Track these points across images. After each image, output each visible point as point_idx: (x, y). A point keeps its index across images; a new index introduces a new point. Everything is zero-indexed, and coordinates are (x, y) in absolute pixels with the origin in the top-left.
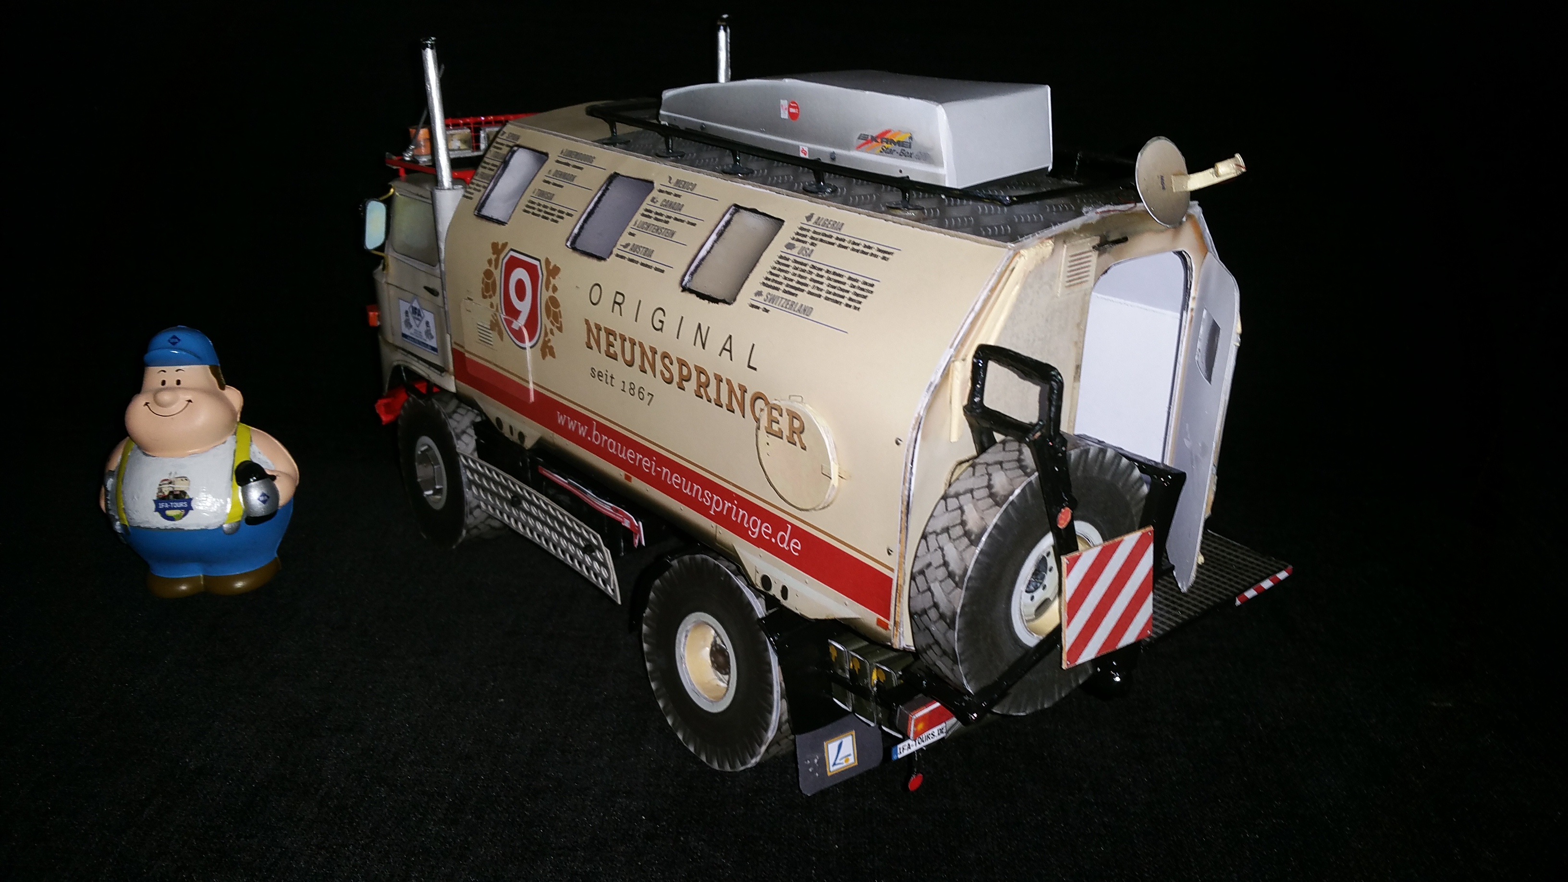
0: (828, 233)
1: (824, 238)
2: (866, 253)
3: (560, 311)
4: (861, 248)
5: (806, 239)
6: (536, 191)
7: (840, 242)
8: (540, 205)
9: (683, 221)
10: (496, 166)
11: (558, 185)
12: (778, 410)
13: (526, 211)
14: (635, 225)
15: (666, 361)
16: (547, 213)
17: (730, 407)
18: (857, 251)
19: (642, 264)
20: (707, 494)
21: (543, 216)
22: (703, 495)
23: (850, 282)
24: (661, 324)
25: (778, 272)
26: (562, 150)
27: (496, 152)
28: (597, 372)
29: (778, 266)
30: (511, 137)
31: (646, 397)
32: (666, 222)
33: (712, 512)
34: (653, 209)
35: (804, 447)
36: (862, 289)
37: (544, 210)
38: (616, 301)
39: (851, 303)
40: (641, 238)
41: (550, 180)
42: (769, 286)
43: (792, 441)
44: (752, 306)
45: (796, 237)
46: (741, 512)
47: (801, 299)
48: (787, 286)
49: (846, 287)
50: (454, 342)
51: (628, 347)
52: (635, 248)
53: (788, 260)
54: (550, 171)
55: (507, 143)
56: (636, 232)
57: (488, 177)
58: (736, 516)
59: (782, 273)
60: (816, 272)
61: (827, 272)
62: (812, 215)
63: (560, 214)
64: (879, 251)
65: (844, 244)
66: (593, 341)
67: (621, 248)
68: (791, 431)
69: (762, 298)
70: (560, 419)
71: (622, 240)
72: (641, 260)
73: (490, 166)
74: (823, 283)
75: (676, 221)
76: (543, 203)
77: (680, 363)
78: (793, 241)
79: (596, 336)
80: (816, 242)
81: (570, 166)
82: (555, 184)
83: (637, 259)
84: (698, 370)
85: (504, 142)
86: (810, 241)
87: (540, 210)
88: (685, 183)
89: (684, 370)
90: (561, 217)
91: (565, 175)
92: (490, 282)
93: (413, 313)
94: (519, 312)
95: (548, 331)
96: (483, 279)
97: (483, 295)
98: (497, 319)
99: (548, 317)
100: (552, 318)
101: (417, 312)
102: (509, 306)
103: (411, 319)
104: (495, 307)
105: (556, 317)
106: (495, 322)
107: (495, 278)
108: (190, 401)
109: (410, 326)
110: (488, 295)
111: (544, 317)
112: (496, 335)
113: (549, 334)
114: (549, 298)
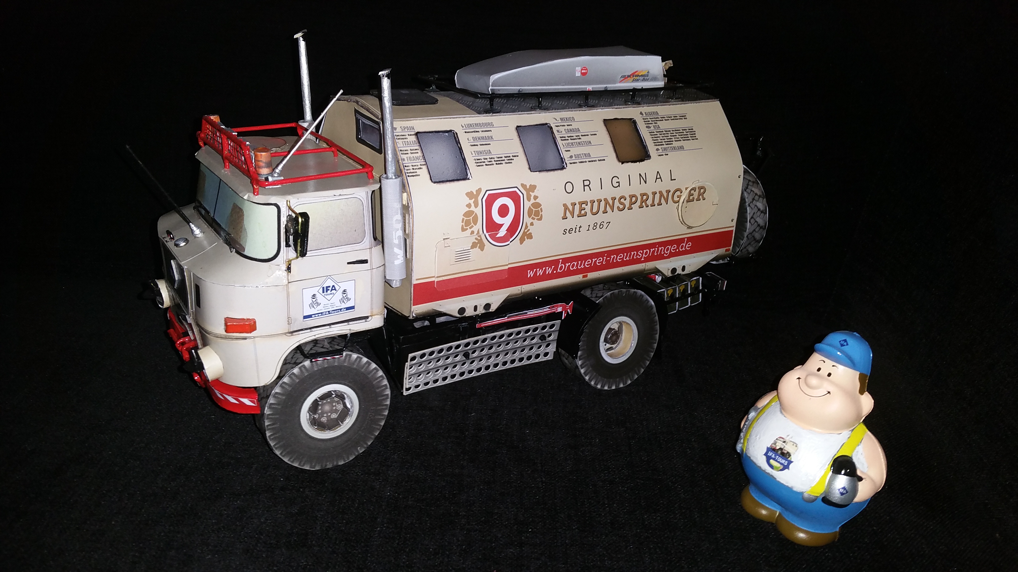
0: (656, 117)
1: (657, 119)
2: (678, 119)
3: (541, 209)
4: (673, 118)
5: (651, 122)
6: (473, 153)
7: (663, 118)
8: (486, 159)
9: (588, 135)
10: (416, 150)
11: (486, 144)
12: (694, 189)
13: (479, 166)
14: (564, 146)
15: (622, 200)
16: (497, 161)
17: (659, 204)
18: (673, 119)
19: (589, 161)
20: (640, 253)
21: (496, 164)
22: (637, 254)
23: (684, 131)
24: (618, 183)
25: (656, 139)
26: (462, 126)
27: (405, 142)
28: (568, 230)
29: (653, 136)
30: (406, 129)
31: (605, 225)
32: (580, 139)
33: (643, 259)
34: (564, 136)
35: (704, 199)
36: (691, 132)
37: (492, 160)
38: (585, 185)
39: (693, 138)
40: (575, 151)
41: (476, 144)
42: (659, 145)
43: (698, 200)
44: (659, 155)
45: (646, 123)
46: (660, 248)
47: (675, 144)
48: (665, 142)
49: (685, 133)
50: (417, 280)
51: (596, 204)
52: (577, 156)
53: (654, 132)
54: (468, 139)
55: (407, 134)
56: (569, 149)
57: (418, 158)
58: (657, 252)
59: (658, 138)
60: (669, 132)
61: (673, 131)
62: (641, 112)
63: (508, 158)
64: (680, 116)
65: (666, 119)
66: (568, 214)
67: (569, 159)
68: (699, 195)
69: (661, 151)
70: (531, 274)
71: (565, 155)
72: (587, 160)
73: (409, 152)
74: (676, 136)
75: (584, 137)
76: (488, 157)
77: (631, 196)
78: (647, 125)
79: (571, 210)
80: (656, 122)
81: (480, 132)
82: (482, 145)
83: (584, 160)
84: (642, 195)
85: (403, 134)
86: (653, 122)
87: (490, 162)
88: (566, 118)
89: (634, 199)
90: (511, 159)
91: (483, 138)
92: (471, 218)
93: (323, 292)
94: (501, 225)
95: (529, 225)
96: (463, 219)
97: (463, 230)
98: (479, 238)
99: (529, 217)
100: (533, 216)
101: (330, 289)
102: (492, 227)
103: (320, 298)
104: (476, 232)
105: (537, 213)
106: (477, 241)
107: (476, 214)
108: (829, 392)
109: (319, 304)
110: (468, 227)
111: (526, 219)
112: (477, 249)
113: (530, 227)
114: (531, 204)
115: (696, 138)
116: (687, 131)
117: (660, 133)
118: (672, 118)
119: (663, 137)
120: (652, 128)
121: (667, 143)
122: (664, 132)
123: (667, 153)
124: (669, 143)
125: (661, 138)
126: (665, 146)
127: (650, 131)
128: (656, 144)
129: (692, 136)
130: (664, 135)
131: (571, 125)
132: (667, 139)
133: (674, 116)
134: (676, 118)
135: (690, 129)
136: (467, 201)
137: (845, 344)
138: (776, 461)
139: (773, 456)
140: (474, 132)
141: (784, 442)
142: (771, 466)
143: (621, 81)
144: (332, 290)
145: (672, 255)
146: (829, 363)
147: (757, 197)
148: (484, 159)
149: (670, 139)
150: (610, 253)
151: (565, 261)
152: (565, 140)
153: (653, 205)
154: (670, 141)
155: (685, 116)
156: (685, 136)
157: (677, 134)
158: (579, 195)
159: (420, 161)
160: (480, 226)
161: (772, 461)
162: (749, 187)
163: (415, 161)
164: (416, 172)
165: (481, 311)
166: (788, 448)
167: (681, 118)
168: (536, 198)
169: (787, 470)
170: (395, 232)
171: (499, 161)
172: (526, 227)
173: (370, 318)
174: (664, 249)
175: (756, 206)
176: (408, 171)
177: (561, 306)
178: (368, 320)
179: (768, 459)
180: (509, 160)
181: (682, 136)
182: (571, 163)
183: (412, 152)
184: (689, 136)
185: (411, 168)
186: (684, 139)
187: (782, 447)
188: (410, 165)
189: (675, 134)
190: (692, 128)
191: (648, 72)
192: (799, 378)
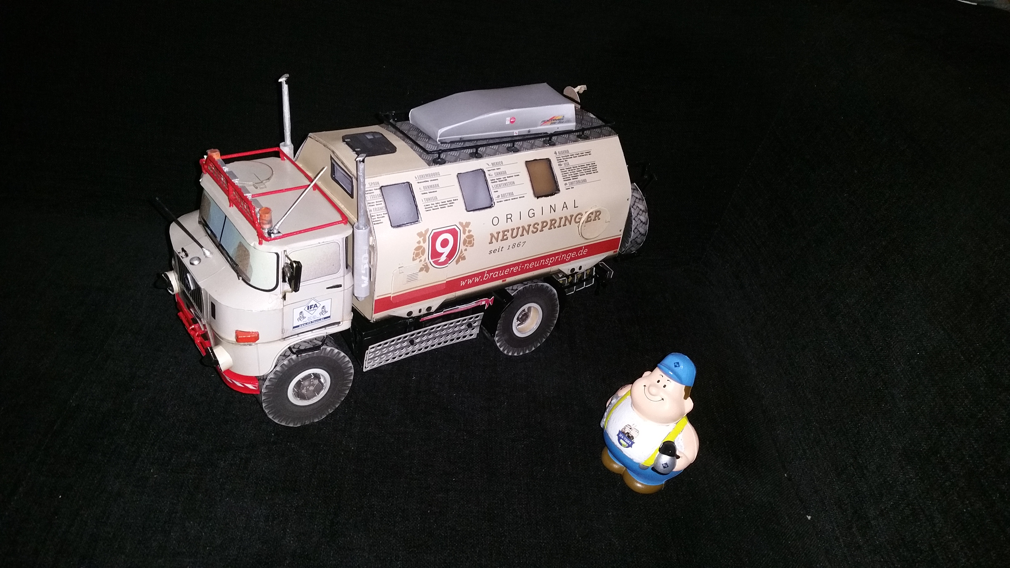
0: (567, 155)
1: (567, 157)
2: (584, 155)
3: (474, 240)
5: (562, 160)
6: (424, 200)
7: (573, 156)
8: (433, 204)
9: (512, 176)
10: (380, 201)
11: (433, 192)
12: (592, 213)
13: (428, 211)
14: (493, 188)
15: (536, 226)
16: (442, 205)
17: (565, 225)
18: (581, 156)
19: (512, 199)
20: (548, 260)
21: (441, 208)
22: (545, 261)
23: (588, 166)
24: (533, 214)
25: (565, 175)
26: (415, 177)
27: (372, 196)
28: (493, 251)
29: (563, 173)
30: (373, 185)
31: (522, 244)
32: (506, 180)
33: (549, 264)
34: (494, 178)
35: (599, 219)
36: (593, 166)
37: (438, 205)
38: (508, 218)
39: (594, 171)
40: (502, 191)
41: (426, 192)
42: (567, 180)
43: (595, 220)
44: (567, 189)
45: (559, 161)
46: (563, 256)
47: (580, 178)
48: (572, 177)
49: (588, 168)
50: (377, 297)
51: (515, 232)
52: (503, 196)
53: (564, 169)
54: (420, 189)
55: (373, 188)
56: (496, 190)
57: (381, 209)
58: (561, 258)
59: (567, 174)
60: (576, 168)
61: (579, 166)
62: (555, 152)
63: (450, 202)
64: (586, 153)
65: (575, 156)
66: (494, 240)
67: (497, 198)
68: (595, 217)
69: (568, 185)
70: (463, 283)
71: (494, 195)
72: (510, 198)
73: (375, 203)
74: (581, 171)
75: (509, 178)
76: (434, 203)
77: (543, 223)
78: (559, 163)
79: (496, 237)
80: (566, 160)
81: (430, 181)
82: (431, 192)
83: (508, 199)
84: (551, 221)
85: (370, 189)
86: (564, 160)
87: (436, 206)
88: (496, 163)
89: (545, 224)
90: (452, 203)
91: (431, 186)
92: (420, 251)
93: (308, 309)
94: (442, 254)
95: (463, 251)
96: (414, 252)
97: (414, 260)
98: (425, 265)
99: (464, 245)
100: (467, 244)
101: (313, 306)
102: (435, 255)
103: (306, 314)
104: (423, 260)
105: (470, 242)
106: (424, 267)
107: (424, 247)
108: (663, 399)
109: (304, 318)
110: (418, 258)
111: (461, 247)
112: (424, 272)
113: (464, 252)
114: (466, 237)
115: (597, 171)
116: (590, 166)
117: (569, 169)
118: (579, 155)
119: (571, 173)
120: (563, 166)
121: (573, 178)
122: (572, 169)
123: (572, 187)
124: (575, 177)
125: (569, 174)
126: (572, 181)
127: (561, 169)
128: (565, 179)
129: (593, 169)
130: (571, 171)
131: (500, 169)
132: (574, 174)
133: (581, 152)
134: (582, 154)
135: (592, 164)
136: (418, 239)
137: (678, 365)
138: (624, 441)
139: (622, 437)
140: (425, 182)
141: (631, 429)
142: (621, 444)
143: (542, 125)
144: (314, 307)
145: (572, 259)
146: (666, 378)
147: (641, 212)
148: (432, 204)
149: (576, 174)
150: (524, 263)
151: (489, 272)
152: (494, 182)
153: (559, 226)
154: (576, 176)
155: (590, 152)
156: (588, 170)
157: (582, 169)
158: (503, 225)
159: (383, 211)
160: (426, 256)
161: (621, 440)
162: (636, 204)
163: (379, 211)
164: (380, 220)
165: (424, 312)
166: (632, 433)
167: (587, 154)
168: (470, 231)
169: (630, 447)
170: (363, 266)
171: (443, 205)
172: (462, 252)
173: (341, 323)
174: (566, 256)
175: (639, 219)
176: (374, 220)
177: (484, 300)
178: (340, 325)
179: (619, 438)
180: (450, 203)
181: (585, 171)
182: (498, 202)
183: (377, 203)
184: (591, 170)
185: (376, 217)
186: (587, 173)
187: (629, 432)
188: (376, 214)
189: (580, 169)
190: (594, 162)
191: (563, 117)
192: (645, 386)
